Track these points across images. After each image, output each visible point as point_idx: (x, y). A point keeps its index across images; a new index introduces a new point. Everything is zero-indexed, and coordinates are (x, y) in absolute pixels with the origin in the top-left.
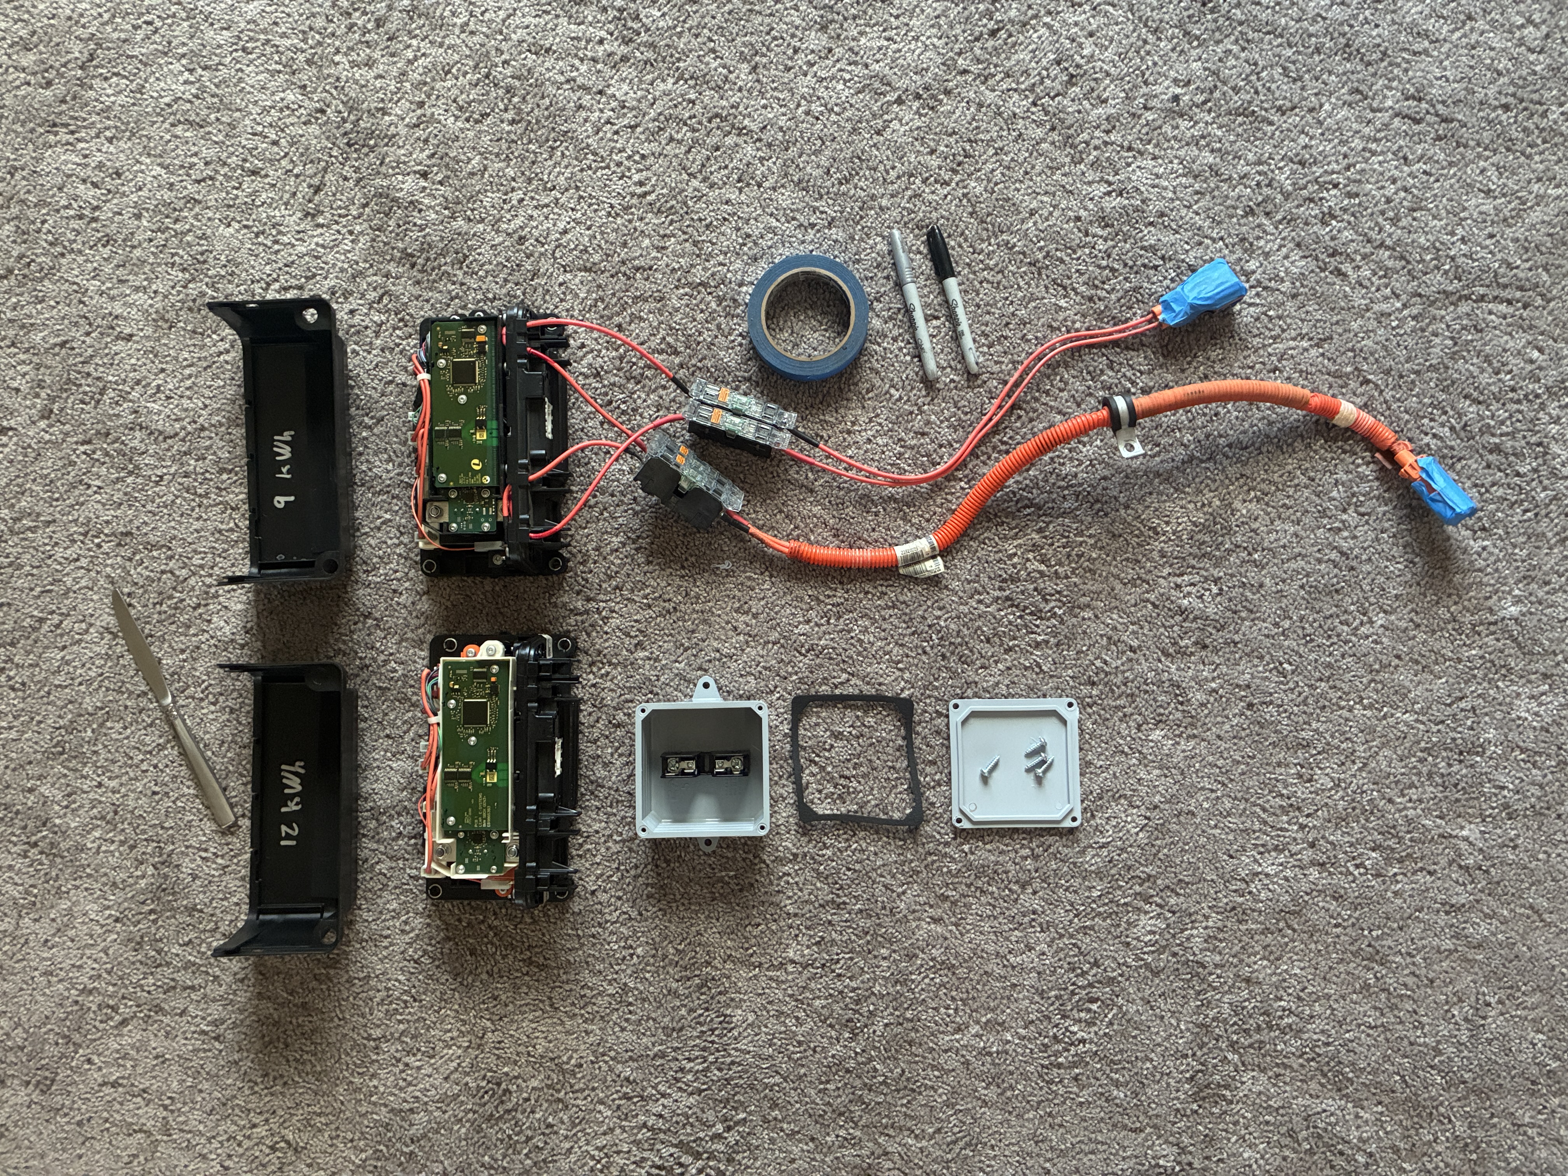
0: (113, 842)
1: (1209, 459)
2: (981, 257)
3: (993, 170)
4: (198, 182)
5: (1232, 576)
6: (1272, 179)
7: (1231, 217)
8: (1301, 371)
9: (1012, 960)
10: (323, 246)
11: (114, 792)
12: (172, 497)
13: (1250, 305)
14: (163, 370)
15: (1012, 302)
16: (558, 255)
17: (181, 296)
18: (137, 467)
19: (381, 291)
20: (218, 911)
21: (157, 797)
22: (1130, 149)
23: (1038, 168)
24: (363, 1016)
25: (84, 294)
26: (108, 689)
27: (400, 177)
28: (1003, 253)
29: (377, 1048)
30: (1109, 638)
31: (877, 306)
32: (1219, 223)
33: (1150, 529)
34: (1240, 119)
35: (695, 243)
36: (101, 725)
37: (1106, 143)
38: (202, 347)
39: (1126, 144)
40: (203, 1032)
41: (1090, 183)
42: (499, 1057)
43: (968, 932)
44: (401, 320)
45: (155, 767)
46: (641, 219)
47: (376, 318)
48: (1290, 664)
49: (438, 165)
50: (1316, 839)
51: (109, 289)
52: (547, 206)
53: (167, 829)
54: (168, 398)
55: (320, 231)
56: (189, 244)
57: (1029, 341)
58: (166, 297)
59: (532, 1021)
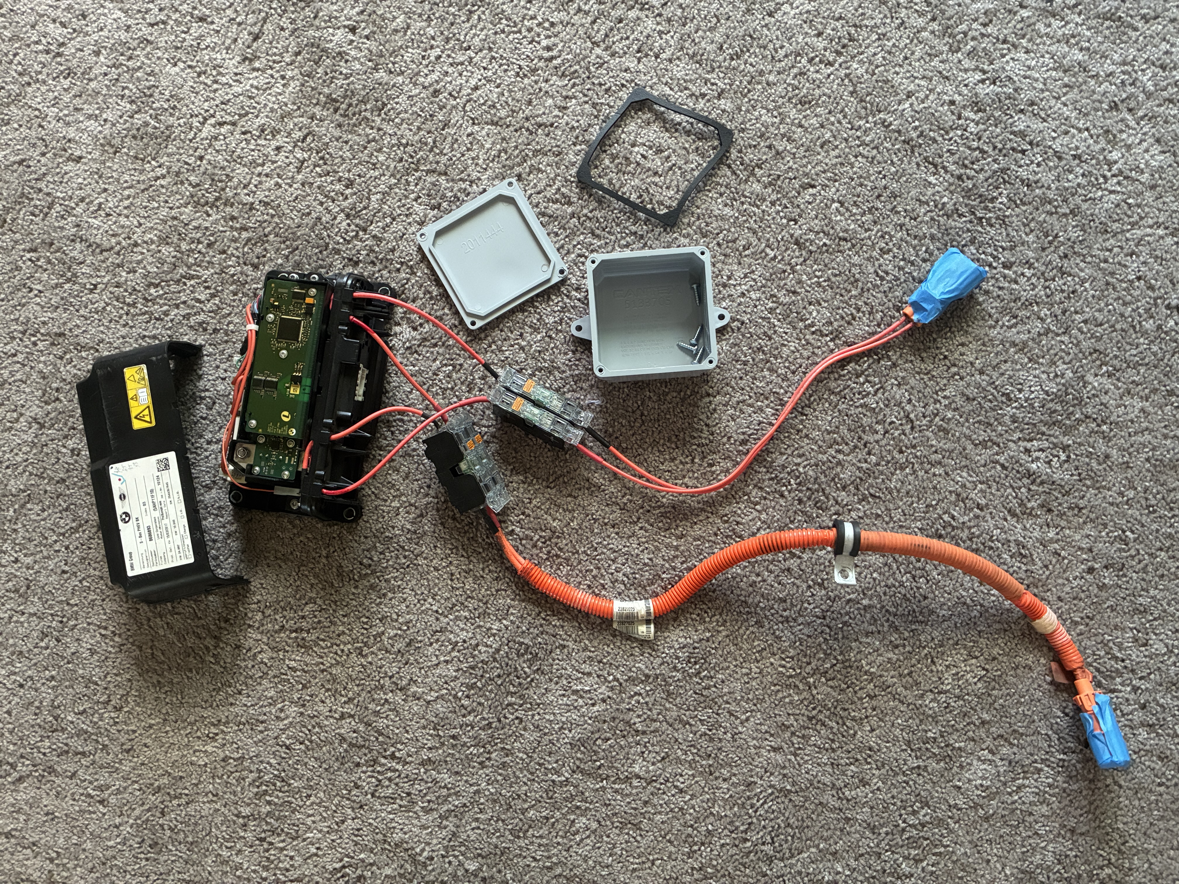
0: (23, 613)
1: (1064, 333)
2: (858, 133)
3: (875, 54)
4: (152, 25)
5: (1080, 444)
6: (1136, 79)
7: (1097, 110)
8: (1157, 257)
9: (847, 793)
10: (257, 88)
11: (28, 568)
12: (102, 304)
13: (1112, 192)
14: (105, 190)
15: (884, 177)
16: (468, 108)
17: (128, 125)
18: (75, 275)
19: (306, 131)
20: (111, 686)
21: (65, 576)
22: (1005, 42)
23: (917, 55)
24: (234, 793)
25: (43, 119)
26: (31, 474)
27: (331, 30)
28: (880, 131)
29: (245, 825)
30: (958, 495)
31: (758, 172)
32: (1086, 115)
33: (1003, 395)
34: (1107, 23)
35: (594, 105)
36: (23, 506)
37: (983, 35)
38: (142, 172)
39: (1001, 37)
40: (89, 796)
41: (966, 71)
42: (356, 844)
43: (806, 762)
44: (322, 158)
45: (67, 548)
46: (547, 81)
47: (298, 156)
48: (1133, 532)
49: (366, 21)
50: (1148, 701)
51: (66, 116)
52: (462, 64)
53: (73, 606)
54: (108, 215)
55: (255, 74)
56: (139, 79)
57: (899, 212)
58: (114, 125)
59: (390, 813)
